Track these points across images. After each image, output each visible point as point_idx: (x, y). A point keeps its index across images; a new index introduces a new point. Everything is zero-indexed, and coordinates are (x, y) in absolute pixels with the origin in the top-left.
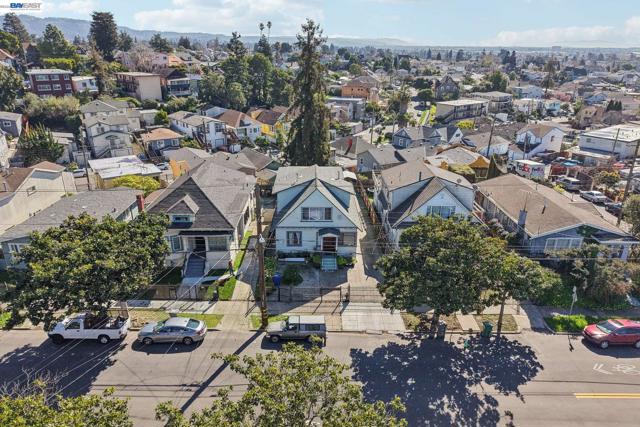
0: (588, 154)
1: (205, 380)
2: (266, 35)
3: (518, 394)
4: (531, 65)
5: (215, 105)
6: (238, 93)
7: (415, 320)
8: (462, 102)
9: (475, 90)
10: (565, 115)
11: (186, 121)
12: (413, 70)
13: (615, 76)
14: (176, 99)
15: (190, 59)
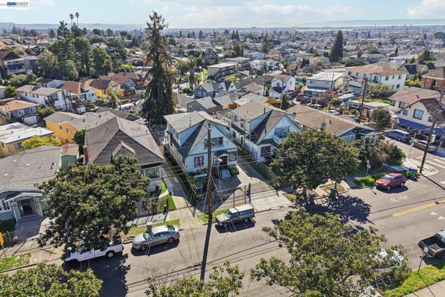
0: (314, 90)
1: (201, 260)
2: (76, 23)
3: (370, 222)
4: (248, 39)
5: (53, 79)
6: (71, 68)
7: (294, 197)
8: (222, 65)
9: (226, 56)
10: (278, 69)
11: (35, 92)
12: (178, 45)
13: (295, 44)
14: (15, 76)
15: (12, 43)
